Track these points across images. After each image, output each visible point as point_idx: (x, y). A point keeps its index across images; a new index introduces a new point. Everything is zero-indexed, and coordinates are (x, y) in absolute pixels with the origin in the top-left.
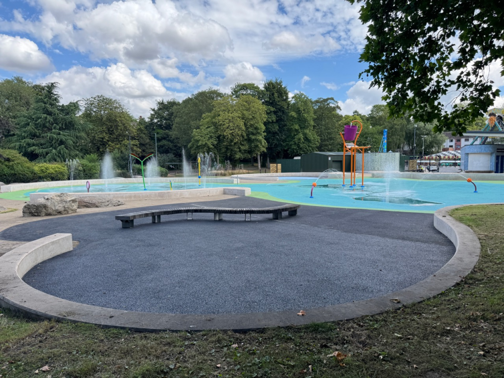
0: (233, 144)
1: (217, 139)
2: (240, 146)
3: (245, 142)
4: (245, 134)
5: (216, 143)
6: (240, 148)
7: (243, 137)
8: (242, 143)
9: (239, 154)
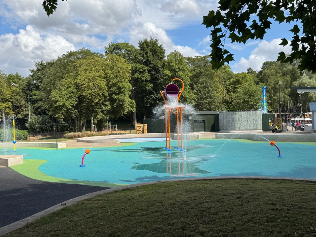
0: (93, 104)
1: (78, 100)
2: (102, 106)
3: (108, 102)
4: (107, 94)
5: (75, 103)
6: (102, 108)
7: (105, 97)
8: (105, 103)
9: (102, 114)
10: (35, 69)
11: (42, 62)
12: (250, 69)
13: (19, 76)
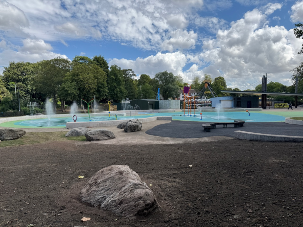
3: (96, 92)
5: (79, 92)
7: (95, 89)
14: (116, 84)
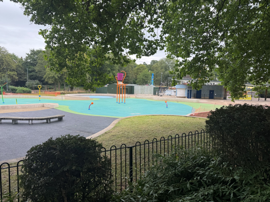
10: (30, 54)
11: (34, 50)
12: (144, 63)
13: (15, 55)
14: (111, 69)
